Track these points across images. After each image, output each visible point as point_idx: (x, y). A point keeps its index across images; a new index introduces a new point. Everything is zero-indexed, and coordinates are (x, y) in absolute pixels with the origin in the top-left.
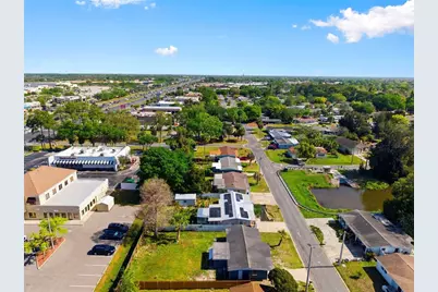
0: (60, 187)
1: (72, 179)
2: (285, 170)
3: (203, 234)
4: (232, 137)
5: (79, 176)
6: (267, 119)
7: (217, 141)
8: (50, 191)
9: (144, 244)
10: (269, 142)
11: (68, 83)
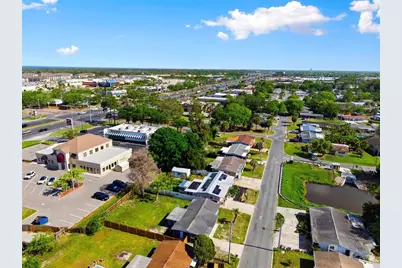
0: (97, 150)
1: (107, 146)
2: (291, 162)
3: (178, 201)
4: (259, 128)
5: (114, 145)
6: (310, 113)
7: (244, 130)
8: (88, 151)
9: (131, 198)
10: (295, 136)
11: (156, 77)
